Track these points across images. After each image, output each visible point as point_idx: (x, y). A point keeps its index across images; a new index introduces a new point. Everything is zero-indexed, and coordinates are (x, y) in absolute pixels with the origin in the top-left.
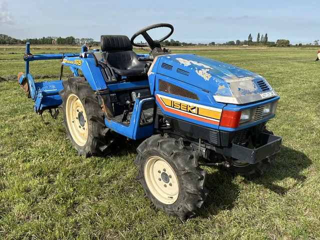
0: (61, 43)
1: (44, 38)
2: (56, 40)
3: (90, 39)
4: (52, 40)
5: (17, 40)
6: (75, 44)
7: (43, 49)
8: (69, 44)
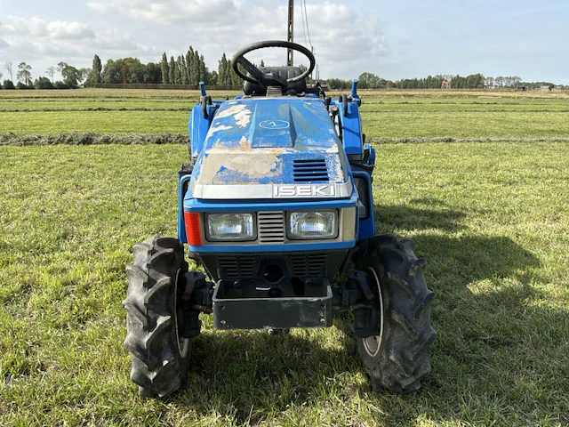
0: (457, 85)
1: (430, 77)
2: (449, 80)
3: (514, 79)
4: (442, 80)
5: (386, 82)
6: (483, 86)
7: (419, 96)
8: (472, 87)
